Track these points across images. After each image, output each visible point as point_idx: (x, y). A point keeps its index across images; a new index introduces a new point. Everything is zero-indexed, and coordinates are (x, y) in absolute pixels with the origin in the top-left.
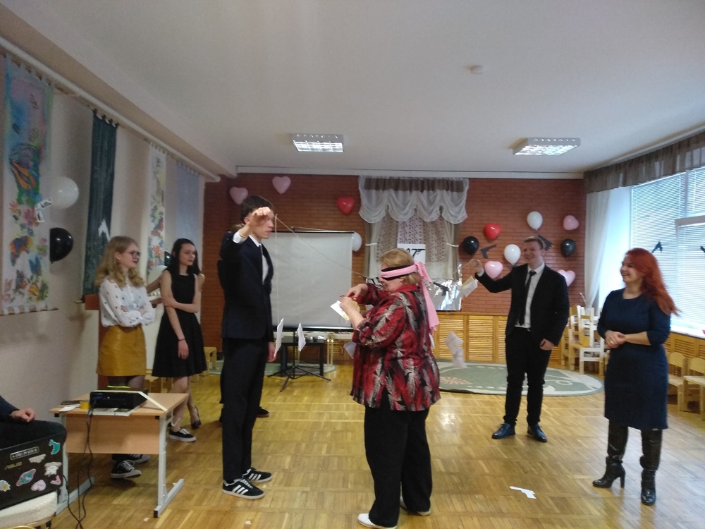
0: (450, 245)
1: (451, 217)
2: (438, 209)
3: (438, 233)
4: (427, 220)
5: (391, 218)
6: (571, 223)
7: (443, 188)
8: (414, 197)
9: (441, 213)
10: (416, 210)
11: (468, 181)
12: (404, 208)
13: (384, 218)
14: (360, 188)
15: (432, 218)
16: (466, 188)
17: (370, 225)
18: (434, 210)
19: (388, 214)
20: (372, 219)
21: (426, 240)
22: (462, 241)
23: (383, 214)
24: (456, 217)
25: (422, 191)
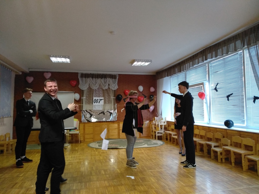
0: (112, 98)
1: (112, 88)
2: (108, 85)
3: (108, 93)
4: (104, 89)
5: (91, 88)
6: (152, 89)
7: (109, 78)
8: (99, 81)
9: (109, 86)
10: (100, 85)
11: (118, 75)
12: (95, 85)
13: (88, 88)
14: (79, 77)
15: (106, 88)
16: (118, 78)
17: (83, 91)
18: (106, 85)
19: (89, 87)
20: (83, 88)
21: (104, 96)
22: (116, 96)
23: (88, 86)
24: (114, 88)
25: (102, 78)
